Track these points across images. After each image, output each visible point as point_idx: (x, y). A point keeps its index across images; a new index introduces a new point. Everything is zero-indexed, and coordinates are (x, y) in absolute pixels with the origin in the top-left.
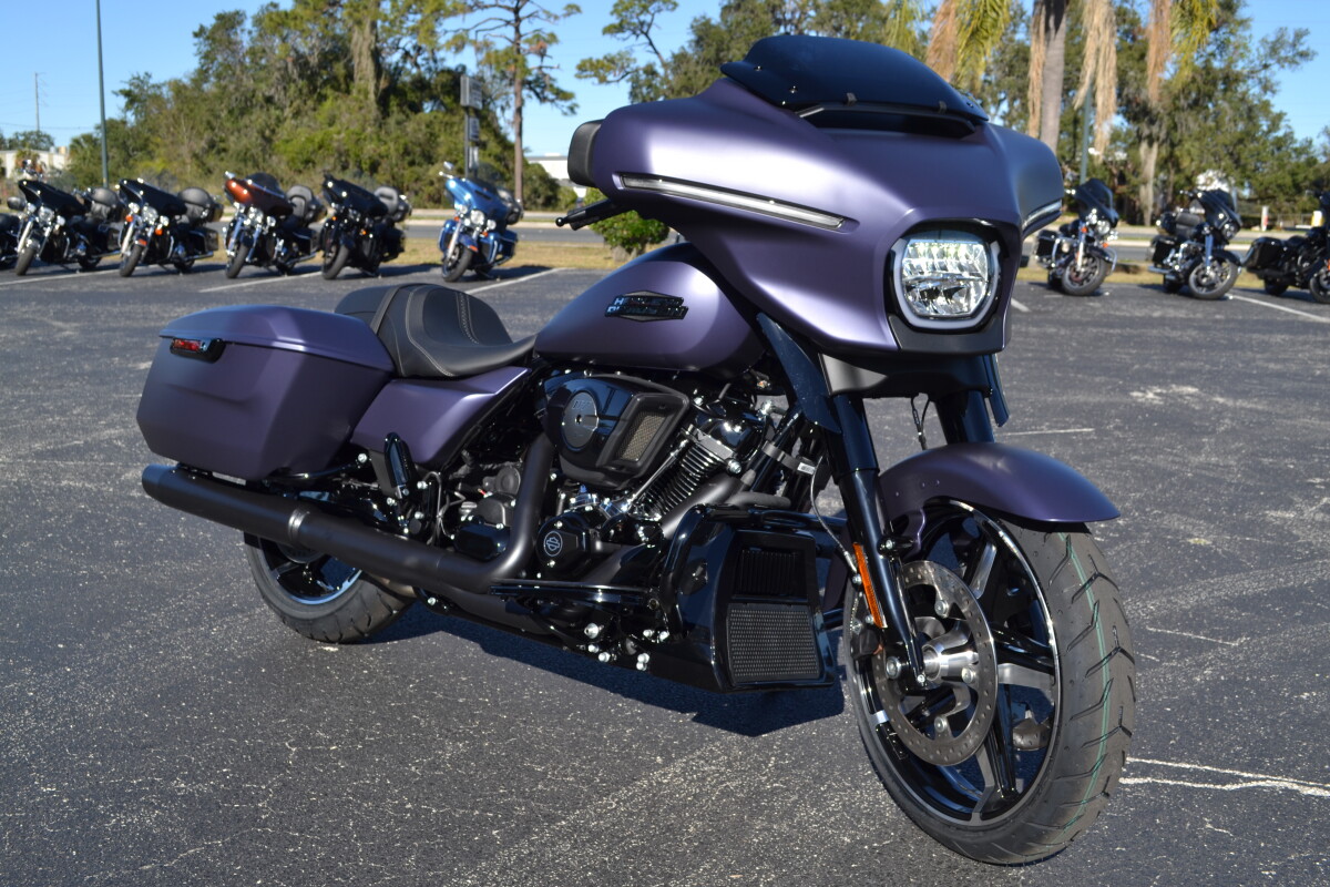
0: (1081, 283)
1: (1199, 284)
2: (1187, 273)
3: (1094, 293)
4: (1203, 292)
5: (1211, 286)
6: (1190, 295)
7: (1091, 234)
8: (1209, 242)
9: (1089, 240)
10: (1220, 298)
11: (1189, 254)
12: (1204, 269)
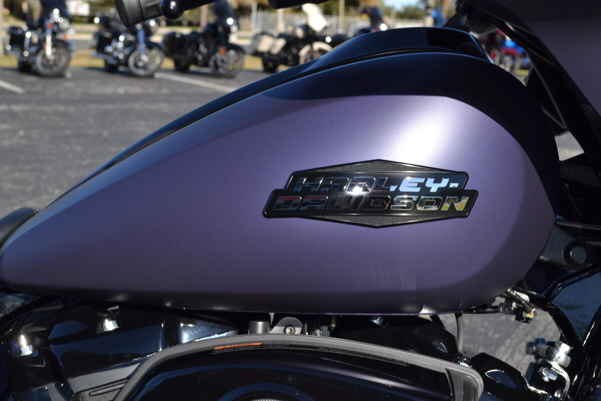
0: (51, 67)
1: (136, 66)
2: (127, 57)
3: (60, 75)
4: (141, 72)
5: (145, 67)
6: (130, 74)
7: (55, 28)
8: (141, 35)
9: (54, 34)
10: (151, 76)
11: (127, 44)
12: (139, 55)
